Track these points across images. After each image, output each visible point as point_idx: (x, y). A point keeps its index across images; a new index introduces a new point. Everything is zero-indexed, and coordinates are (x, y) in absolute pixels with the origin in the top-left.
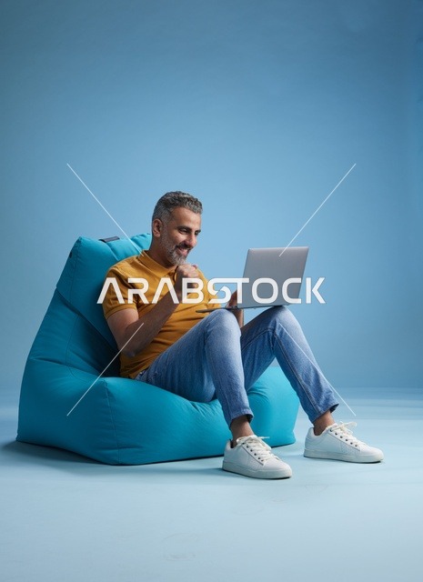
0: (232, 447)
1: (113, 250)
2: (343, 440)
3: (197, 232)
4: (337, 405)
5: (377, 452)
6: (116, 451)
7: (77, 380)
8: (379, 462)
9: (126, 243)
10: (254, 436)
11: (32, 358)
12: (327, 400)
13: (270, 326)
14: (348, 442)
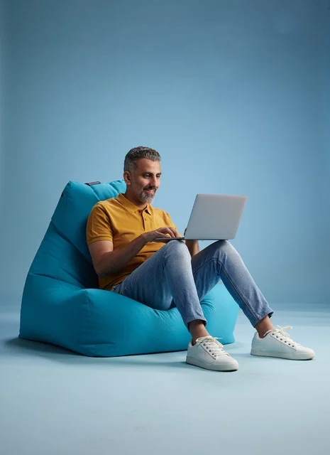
0: (193, 345)
1: (95, 191)
2: (283, 341)
3: (158, 175)
4: (272, 313)
5: (310, 351)
6: (94, 346)
7: (65, 290)
8: (311, 359)
9: (105, 186)
10: (210, 337)
11: (31, 273)
12: (264, 309)
13: (215, 256)
14: (287, 344)
